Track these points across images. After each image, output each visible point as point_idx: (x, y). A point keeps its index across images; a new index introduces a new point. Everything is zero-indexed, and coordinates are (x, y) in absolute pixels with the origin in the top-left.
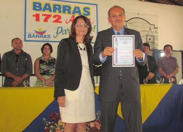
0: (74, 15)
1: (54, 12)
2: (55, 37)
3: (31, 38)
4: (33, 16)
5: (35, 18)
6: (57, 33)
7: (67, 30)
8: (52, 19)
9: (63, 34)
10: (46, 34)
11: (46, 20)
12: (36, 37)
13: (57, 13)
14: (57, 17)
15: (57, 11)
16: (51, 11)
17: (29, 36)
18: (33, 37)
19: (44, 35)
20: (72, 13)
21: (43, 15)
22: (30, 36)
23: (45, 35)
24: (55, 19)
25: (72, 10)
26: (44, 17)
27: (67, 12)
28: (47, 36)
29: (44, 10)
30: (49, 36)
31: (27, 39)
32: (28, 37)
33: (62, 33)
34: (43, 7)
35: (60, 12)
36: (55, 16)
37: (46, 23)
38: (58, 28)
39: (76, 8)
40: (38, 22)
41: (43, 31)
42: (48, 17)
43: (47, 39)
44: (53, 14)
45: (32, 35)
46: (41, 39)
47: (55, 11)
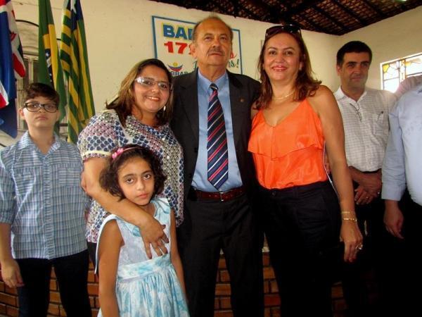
1: (189, 39)
4: (165, 44)
5: (167, 47)
8: (187, 50)
11: (181, 51)
16: (185, 38)
21: (177, 44)
26: (179, 47)
28: (184, 74)
29: (177, 37)
34: (175, 31)
37: (180, 55)
40: (171, 54)
41: (178, 66)
42: (183, 46)
44: (188, 42)
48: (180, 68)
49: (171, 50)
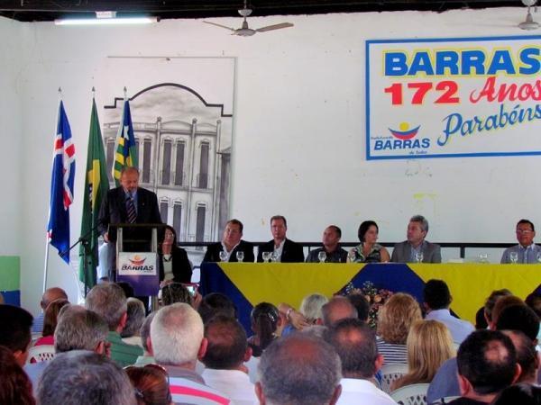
0: (492, 76)
1: (437, 73)
2: (441, 144)
3: (382, 151)
4: (387, 90)
5: (390, 95)
6: (447, 132)
7: (474, 123)
8: (432, 95)
9: (463, 134)
10: (419, 136)
11: (418, 99)
12: (395, 145)
13: (447, 76)
14: (447, 88)
15: (447, 70)
16: (430, 72)
17: (377, 145)
18: (388, 148)
19: (413, 140)
20: (486, 70)
21: (411, 86)
22: (379, 145)
23: (417, 141)
24: (441, 93)
25: (487, 64)
26: (415, 90)
27: (473, 69)
28: (421, 143)
29: (413, 72)
30: (427, 142)
31: (373, 153)
32: (376, 148)
33: (459, 131)
34: (409, 63)
35: (455, 71)
36: (441, 86)
37: (417, 106)
38: (451, 117)
39: (498, 54)
40: (397, 107)
42: (424, 88)
43: (421, 149)
44: (435, 80)
45: (385, 142)
46: (406, 151)
47: (440, 71)
48: (414, 132)
49: (397, 99)
